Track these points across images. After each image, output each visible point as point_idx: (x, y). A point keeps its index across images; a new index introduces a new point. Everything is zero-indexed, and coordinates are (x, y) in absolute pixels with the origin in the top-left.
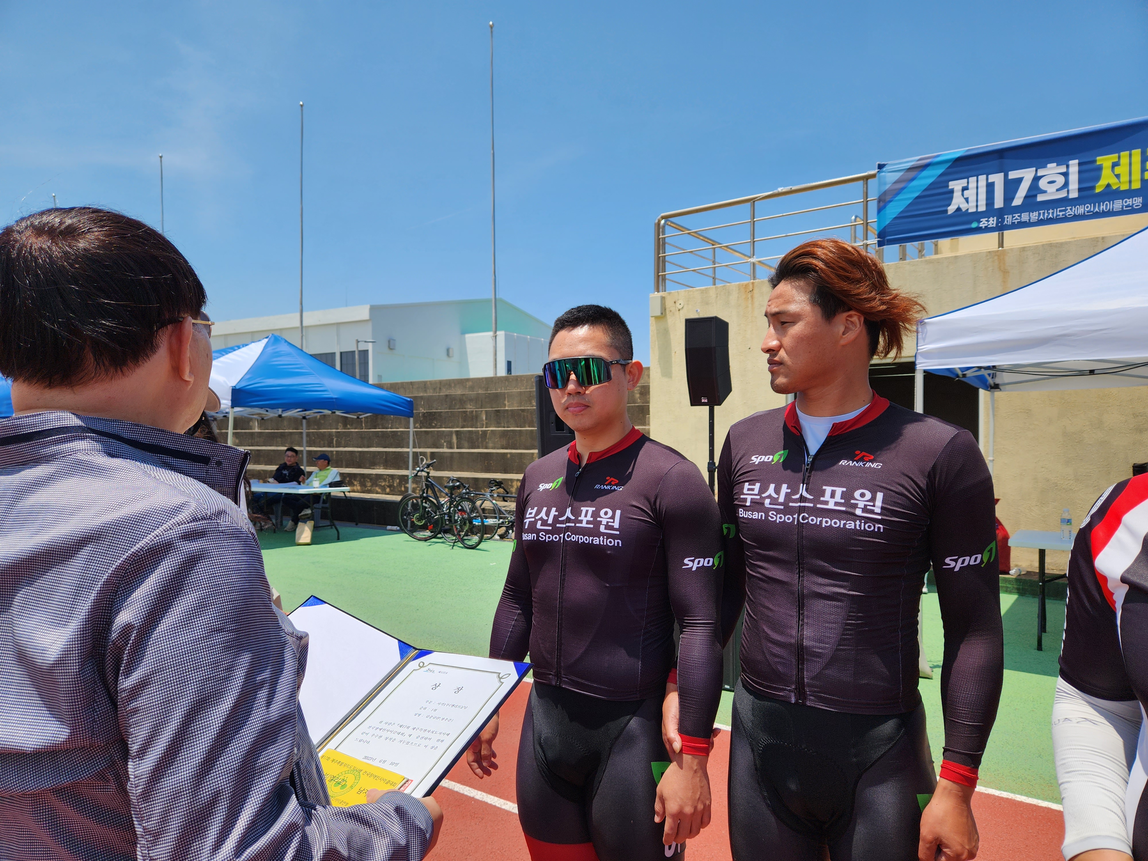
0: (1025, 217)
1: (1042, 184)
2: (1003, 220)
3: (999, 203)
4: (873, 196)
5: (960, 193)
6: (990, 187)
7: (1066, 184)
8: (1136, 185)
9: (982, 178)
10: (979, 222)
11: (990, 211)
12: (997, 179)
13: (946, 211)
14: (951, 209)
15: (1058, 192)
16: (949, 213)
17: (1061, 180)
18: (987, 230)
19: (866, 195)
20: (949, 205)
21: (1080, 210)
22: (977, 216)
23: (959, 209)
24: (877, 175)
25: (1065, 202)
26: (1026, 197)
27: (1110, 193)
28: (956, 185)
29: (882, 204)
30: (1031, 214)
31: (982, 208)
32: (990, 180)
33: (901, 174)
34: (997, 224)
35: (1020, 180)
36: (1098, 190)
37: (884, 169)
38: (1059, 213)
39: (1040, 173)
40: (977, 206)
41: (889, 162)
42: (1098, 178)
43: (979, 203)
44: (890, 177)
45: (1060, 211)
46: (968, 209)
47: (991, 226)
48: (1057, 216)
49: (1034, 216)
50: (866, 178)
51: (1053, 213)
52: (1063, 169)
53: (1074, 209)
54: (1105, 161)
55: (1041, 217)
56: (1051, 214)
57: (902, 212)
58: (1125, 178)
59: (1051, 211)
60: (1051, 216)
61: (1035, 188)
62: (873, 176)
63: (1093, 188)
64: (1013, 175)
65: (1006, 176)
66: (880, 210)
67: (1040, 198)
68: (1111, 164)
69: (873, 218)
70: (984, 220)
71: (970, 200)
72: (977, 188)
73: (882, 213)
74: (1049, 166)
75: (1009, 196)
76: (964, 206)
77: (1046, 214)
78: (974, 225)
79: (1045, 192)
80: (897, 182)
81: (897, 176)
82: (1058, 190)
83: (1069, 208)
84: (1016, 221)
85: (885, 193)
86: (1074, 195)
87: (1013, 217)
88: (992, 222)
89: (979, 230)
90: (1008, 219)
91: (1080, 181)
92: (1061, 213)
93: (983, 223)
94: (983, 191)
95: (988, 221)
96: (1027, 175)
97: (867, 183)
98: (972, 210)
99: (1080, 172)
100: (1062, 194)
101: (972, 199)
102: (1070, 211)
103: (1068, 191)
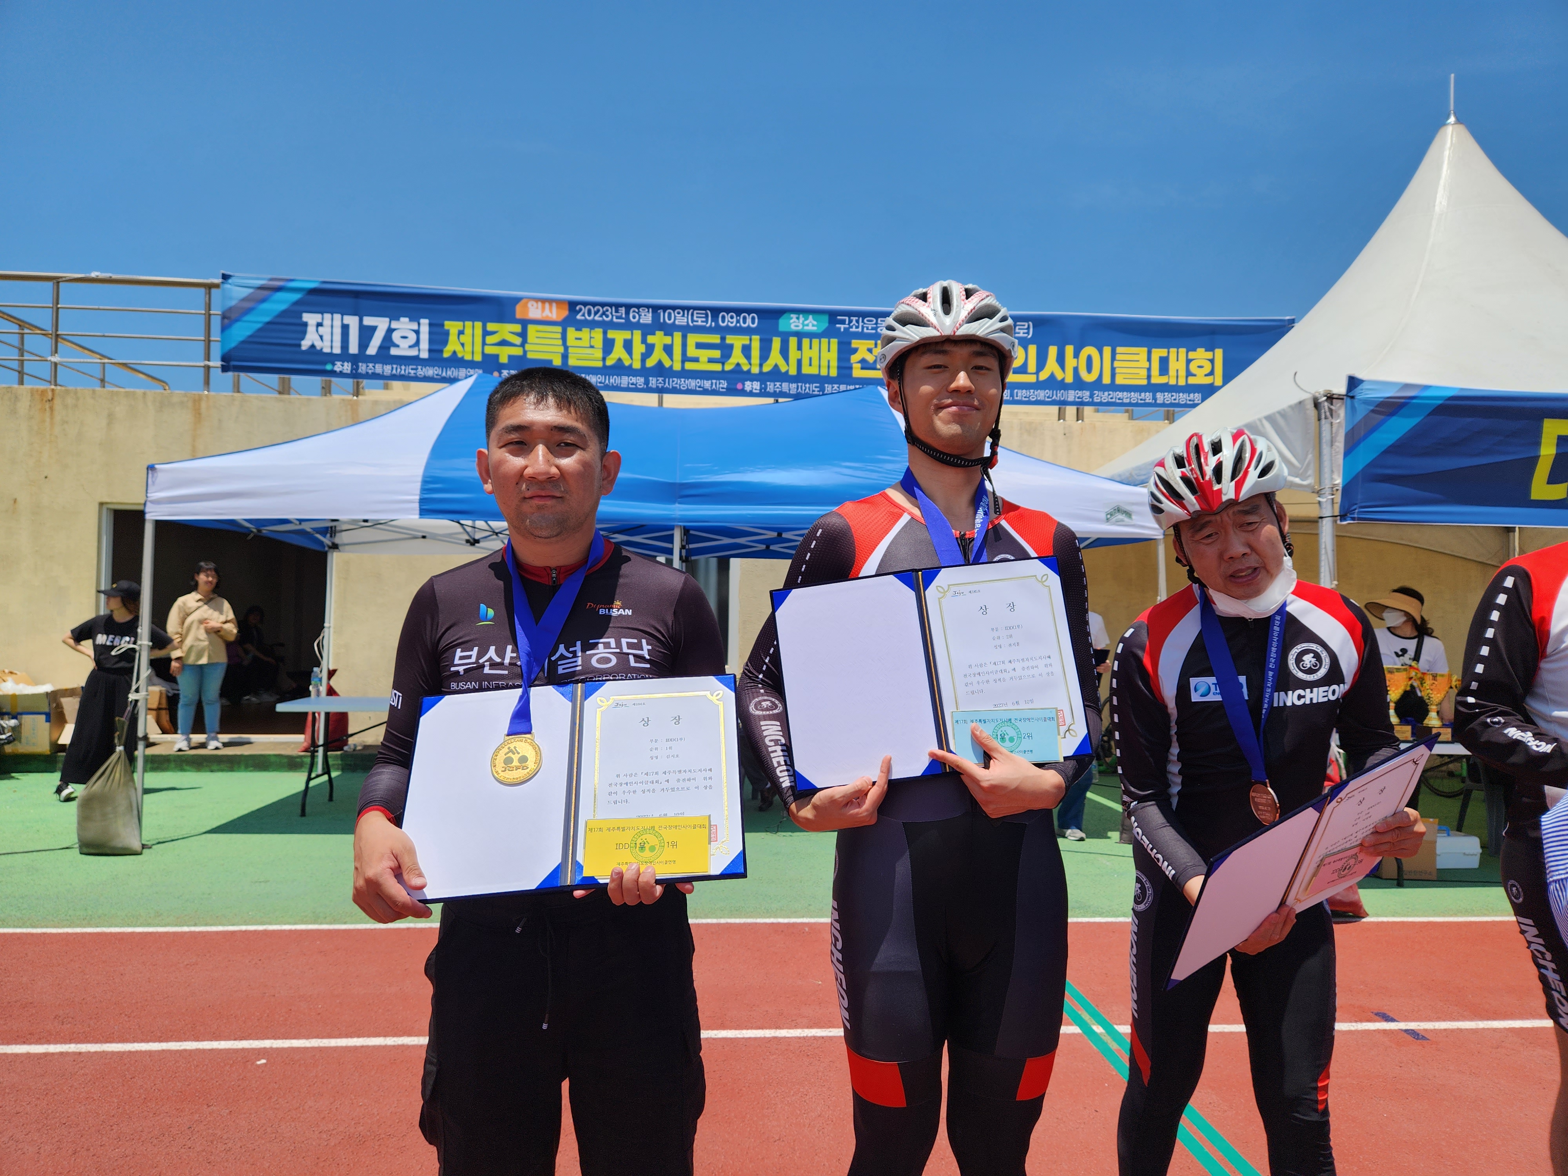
0: (379, 368)
1: (396, 337)
2: (358, 367)
3: (354, 349)
4: (216, 311)
5: (314, 328)
6: (345, 328)
7: (417, 343)
8: (478, 358)
9: (337, 317)
10: (334, 365)
11: (345, 355)
12: (352, 321)
13: (299, 346)
14: (305, 344)
15: (411, 349)
16: (304, 348)
17: (413, 337)
18: (341, 375)
19: (209, 307)
20: (303, 339)
21: (430, 372)
22: (332, 358)
23: (313, 346)
24: (221, 286)
25: (415, 360)
26: (381, 348)
27: (456, 361)
28: (311, 319)
29: (226, 321)
30: (385, 366)
31: (337, 350)
32: (345, 322)
33: (251, 291)
34: (351, 371)
35: (374, 329)
36: (446, 355)
37: (230, 281)
38: (410, 370)
39: (394, 325)
40: (332, 347)
41: (237, 274)
42: (445, 342)
43: (334, 344)
44: (236, 292)
45: (412, 369)
46: (322, 349)
47: (345, 371)
48: (409, 373)
49: (388, 369)
50: (209, 287)
51: (405, 370)
52: (415, 327)
53: (424, 369)
54: (452, 326)
55: (394, 372)
56: (403, 370)
57: (251, 336)
58: (468, 348)
59: (403, 367)
60: (403, 372)
61: (388, 341)
62: (217, 286)
63: (441, 351)
64: (368, 321)
65: (361, 321)
66: (224, 328)
67: (394, 352)
68: (456, 332)
69: (216, 336)
70: (339, 364)
71: (324, 338)
72: (332, 327)
73: (227, 332)
74: (403, 319)
75: (364, 344)
76: (318, 344)
77: (399, 370)
78: (329, 367)
79: (398, 346)
80: (245, 299)
81: (245, 292)
82: (410, 347)
83: (419, 367)
84: (370, 372)
85: (230, 309)
86: (424, 355)
87: (367, 366)
88: (347, 367)
89: (333, 373)
90: (363, 368)
91: (431, 341)
92: (412, 372)
93: (338, 367)
94: (338, 331)
95: (343, 366)
96: (381, 324)
97: (210, 294)
98: (327, 350)
99: (430, 333)
100: (413, 352)
101: (327, 337)
102: (422, 371)
103: (419, 350)
